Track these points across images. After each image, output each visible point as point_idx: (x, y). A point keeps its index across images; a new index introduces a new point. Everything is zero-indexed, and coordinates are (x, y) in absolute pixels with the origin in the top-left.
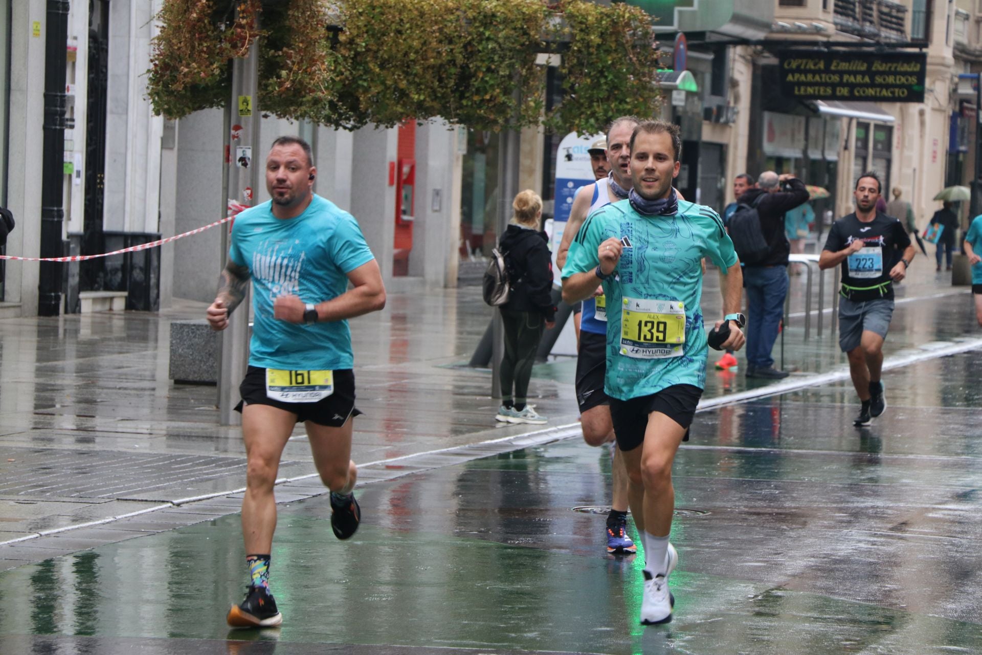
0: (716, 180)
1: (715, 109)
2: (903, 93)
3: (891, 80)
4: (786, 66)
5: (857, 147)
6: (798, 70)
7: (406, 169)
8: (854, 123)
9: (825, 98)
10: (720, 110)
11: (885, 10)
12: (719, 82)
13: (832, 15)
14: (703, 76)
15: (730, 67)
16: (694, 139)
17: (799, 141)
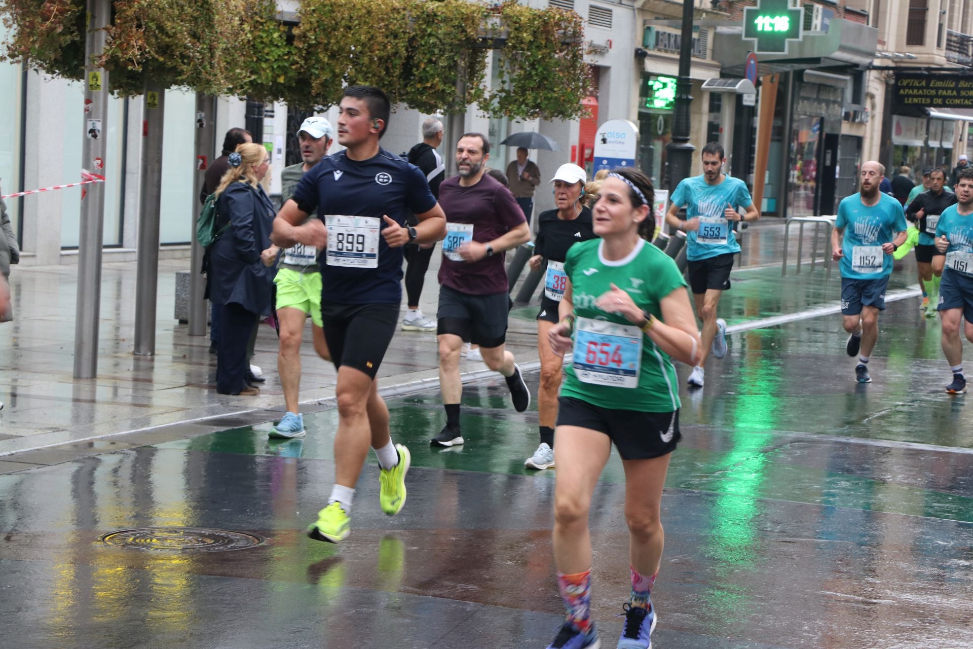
0: (854, 160)
1: (852, 113)
3: (971, 93)
4: (899, 84)
5: (968, 139)
6: (908, 87)
7: (587, 152)
8: (967, 124)
9: (937, 106)
10: (856, 113)
12: (858, 97)
13: (944, 51)
14: (843, 91)
15: (867, 85)
16: (835, 132)
17: (921, 135)
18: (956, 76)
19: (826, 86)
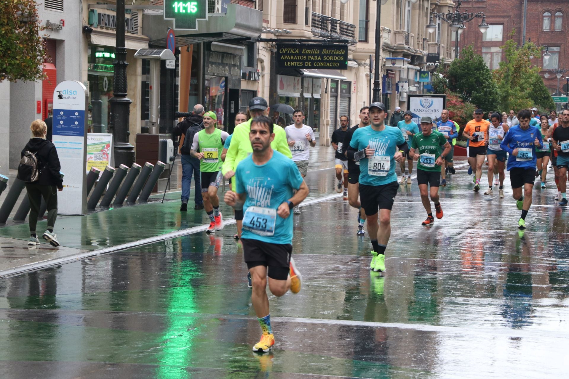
1: (248, 73)
2: (337, 65)
3: (331, 58)
4: (280, 52)
5: (331, 92)
6: (286, 54)
7: (49, 105)
8: (330, 80)
9: (308, 68)
10: (250, 74)
11: (345, 27)
12: (251, 60)
13: (311, 28)
14: (240, 58)
15: (257, 53)
16: (236, 88)
17: (298, 89)
18: (320, 46)
19: (228, 54)
